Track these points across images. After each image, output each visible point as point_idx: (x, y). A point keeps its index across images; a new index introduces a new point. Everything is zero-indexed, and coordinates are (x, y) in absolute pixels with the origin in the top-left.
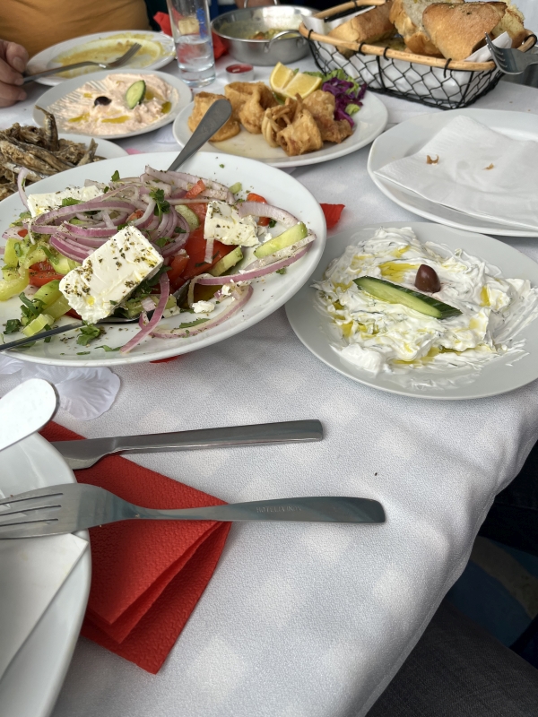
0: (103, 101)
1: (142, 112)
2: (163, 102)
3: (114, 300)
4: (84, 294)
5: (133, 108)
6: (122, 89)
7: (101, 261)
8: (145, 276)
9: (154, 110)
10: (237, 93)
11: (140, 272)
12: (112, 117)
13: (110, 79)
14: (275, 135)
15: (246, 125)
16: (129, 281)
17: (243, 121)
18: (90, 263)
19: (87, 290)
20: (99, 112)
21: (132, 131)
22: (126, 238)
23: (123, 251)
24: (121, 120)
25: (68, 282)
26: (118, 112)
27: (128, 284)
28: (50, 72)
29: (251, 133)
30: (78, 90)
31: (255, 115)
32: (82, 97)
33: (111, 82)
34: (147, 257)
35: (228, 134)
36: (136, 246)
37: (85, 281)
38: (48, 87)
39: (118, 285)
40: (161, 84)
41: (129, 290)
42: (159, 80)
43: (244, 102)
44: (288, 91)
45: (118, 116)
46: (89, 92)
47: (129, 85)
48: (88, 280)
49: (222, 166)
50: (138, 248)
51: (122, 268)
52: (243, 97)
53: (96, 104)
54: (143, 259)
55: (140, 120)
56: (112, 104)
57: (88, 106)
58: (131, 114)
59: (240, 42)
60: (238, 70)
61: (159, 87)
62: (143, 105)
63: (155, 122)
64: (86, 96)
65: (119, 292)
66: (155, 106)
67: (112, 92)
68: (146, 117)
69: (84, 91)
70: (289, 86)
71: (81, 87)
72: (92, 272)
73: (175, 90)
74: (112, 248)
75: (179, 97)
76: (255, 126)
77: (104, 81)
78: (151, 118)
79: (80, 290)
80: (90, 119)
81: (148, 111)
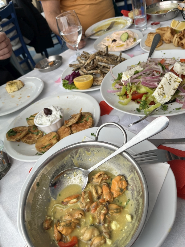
0: (114, 41)
1: (128, 42)
2: (133, 38)
3: (172, 95)
4: (163, 95)
5: (125, 41)
6: (119, 36)
7: (165, 84)
8: (178, 86)
9: (131, 41)
10: (161, 31)
11: (176, 85)
12: (118, 45)
13: (114, 34)
14: (178, 43)
15: (165, 41)
16: (174, 88)
17: (164, 40)
18: (162, 85)
19: (164, 93)
20: (113, 44)
21: (126, 49)
22: (169, 76)
23: (170, 80)
24: (122, 46)
25: (158, 92)
26: (120, 43)
27: (174, 89)
28: (93, 35)
29: (167, 43)
30: (105, 39)
31: (169, 37)
32: (106, 41)
33: (115, 35)
34: (177, 80)
35: (160, 45)
36: (173, 78)
37: (162, 91)
38: (95, 39)
39: (172, 90)
40: (132, 33)
41: (175, 91)
42: (131, 32)
43: (164, 34)
44: (177, 28)
45: (121, 44)
46: (108, 39)
47: (121, 34)
48: (163, 90)
49: (165, 54)
50: (174, 78)
51: (171, 85)
52: (163, 32)
53: (112, 42)
54: (176, 81)
55: (128, 45)
56: (117, 42)
57: (109, 43)
58: (125, 43)
59: (154, 15)
60: (155, 24)
61: (131, 34)
62: (128, 40)
63: (133, 44)
64: (107, 40)
65: (173, 92)
66: (132, 40)
67: (116, 38)
68: (129, 43)
69: (107, 39)
70: (177, 26)
71: (105, 38)
72: (163, 88)
73: (136, 34)
74: (166, 80)
75: (138, 36)
76: (169, 41)
77: (112, 35)
78: (131, 44)
79: (162, 94)
80: (111, 47)
81: (130, 42)
